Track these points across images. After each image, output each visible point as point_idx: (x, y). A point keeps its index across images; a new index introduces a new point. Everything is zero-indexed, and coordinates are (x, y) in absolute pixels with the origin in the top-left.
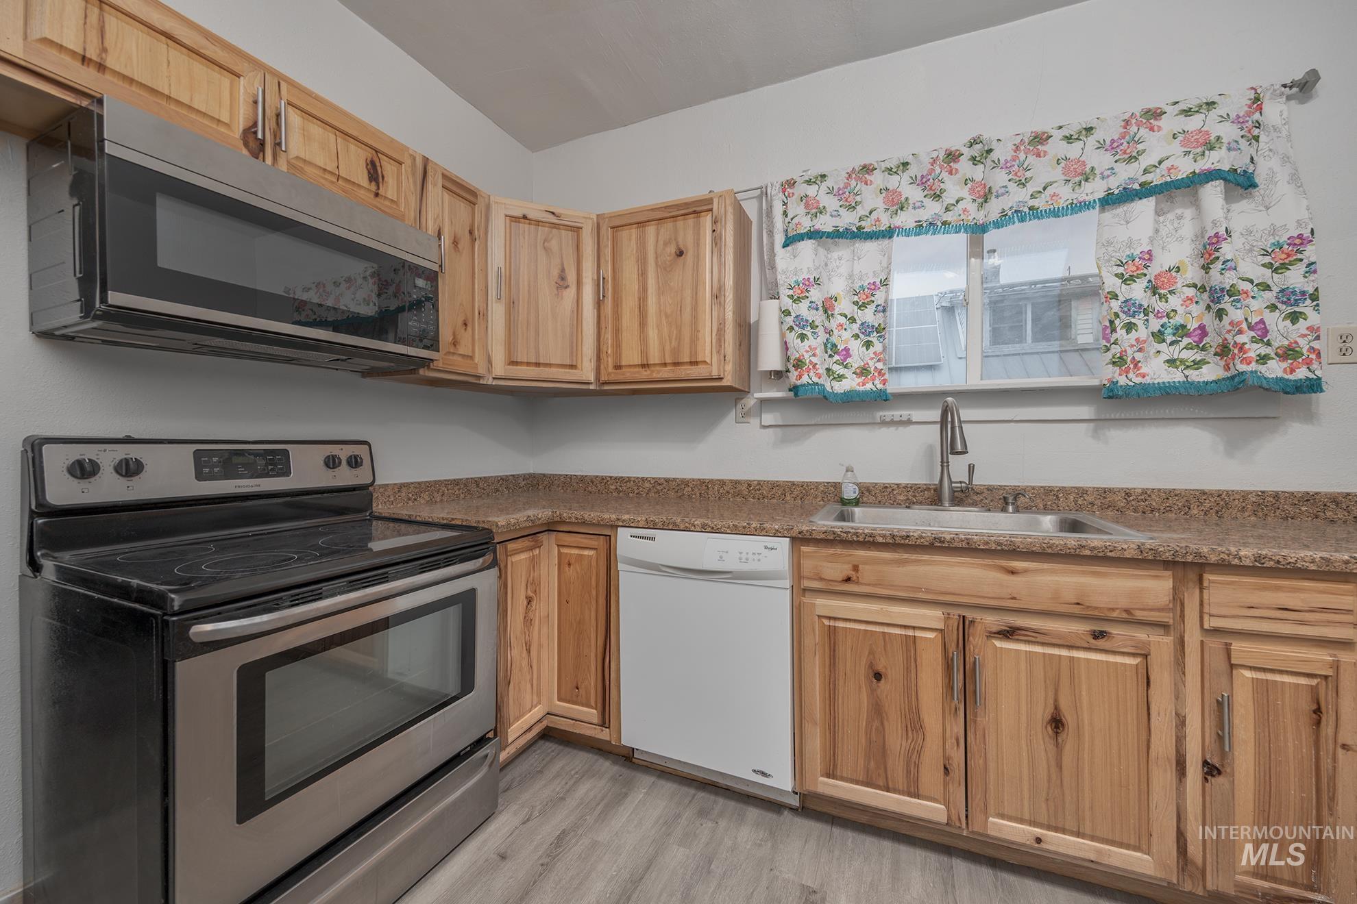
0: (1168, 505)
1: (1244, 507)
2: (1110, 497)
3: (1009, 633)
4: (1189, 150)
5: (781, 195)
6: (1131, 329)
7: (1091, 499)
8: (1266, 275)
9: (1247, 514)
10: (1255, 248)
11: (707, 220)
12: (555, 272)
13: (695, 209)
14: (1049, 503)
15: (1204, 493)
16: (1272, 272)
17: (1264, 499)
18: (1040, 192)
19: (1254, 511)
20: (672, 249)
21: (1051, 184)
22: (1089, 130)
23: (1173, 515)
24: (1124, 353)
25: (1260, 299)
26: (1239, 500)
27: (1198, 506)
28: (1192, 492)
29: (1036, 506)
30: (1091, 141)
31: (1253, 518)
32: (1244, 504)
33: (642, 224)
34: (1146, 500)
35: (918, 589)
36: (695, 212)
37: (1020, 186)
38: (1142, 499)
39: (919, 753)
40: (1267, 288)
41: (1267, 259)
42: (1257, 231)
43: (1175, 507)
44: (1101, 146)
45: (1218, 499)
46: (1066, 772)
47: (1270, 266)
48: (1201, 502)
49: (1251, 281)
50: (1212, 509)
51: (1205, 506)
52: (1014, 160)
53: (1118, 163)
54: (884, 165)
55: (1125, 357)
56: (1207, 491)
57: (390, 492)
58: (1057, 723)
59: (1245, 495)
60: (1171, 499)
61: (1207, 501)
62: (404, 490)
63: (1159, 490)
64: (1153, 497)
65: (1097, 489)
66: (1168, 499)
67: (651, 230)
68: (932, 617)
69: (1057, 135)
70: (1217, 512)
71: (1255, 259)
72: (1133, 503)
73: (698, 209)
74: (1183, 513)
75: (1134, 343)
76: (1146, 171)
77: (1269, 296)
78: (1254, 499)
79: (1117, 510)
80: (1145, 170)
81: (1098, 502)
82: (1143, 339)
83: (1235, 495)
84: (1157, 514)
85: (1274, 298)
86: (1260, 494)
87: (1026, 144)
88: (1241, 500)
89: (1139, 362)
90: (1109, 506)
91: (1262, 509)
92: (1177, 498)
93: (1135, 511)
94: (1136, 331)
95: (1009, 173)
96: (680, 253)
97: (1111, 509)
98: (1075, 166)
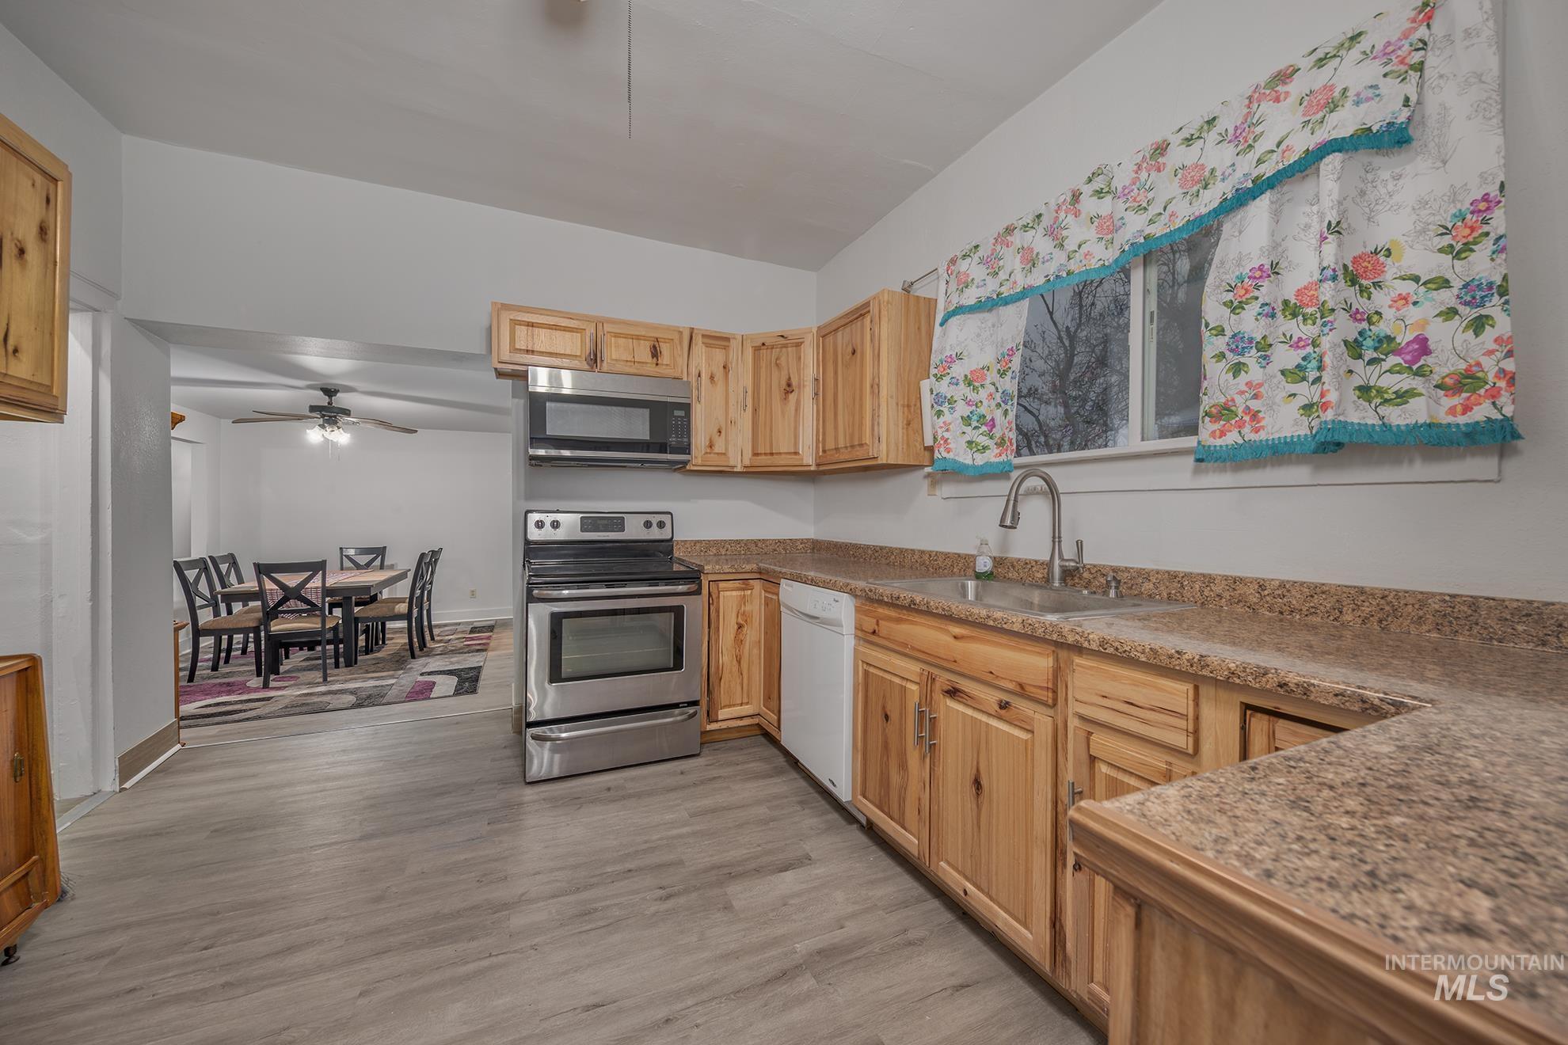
0: (1312, 605)
1: (1421, 618)
2: (1241, 589)
3: (953, 693)
4: (1308, 118)
5: (946, 274)
6: (1240, 371)
7: (1218, 589)
8: (1442, 265)
9: (1425, 628)
10: (1430, 227)
11: (867, 319)
12: (784, 383)
13: (860, 313)
14: (1173, 592)
15: (1362, 591)
16: (1453, 257)
17: (1454, 608)
18: (1161, 214)
19: (1437, 624)
20: (850, 350)
21: (1170, 201)
22: (1211, 122)
23: (1319, 619)
24: (1230, 403)
25: (1427, 304)
26: (1413, 605)
27: (1353, 610)
28: (1345, 589)
29: (1160, 594)
30: (1212, 136)
31: (1434, 635)
32: (1421, 613)
33: (836, 330)
34: (1284, 596)
35: (905, 645)
36: (861, 315)
37: (1139, 212)
38: (1279, 595)
39: (905, 789)
40: (1445, 284)
41: (1447, 240)
42: (1435, 200)
43: (1322, 608)
44: (1223, 138)
45: (1382, 602)
46: (982, 835)
47: (1449, 250)
48: (1357, 605)
49: (1416, 279)
50: (1373, 616)
51: (1363, 611)
52: (1134, 184)
53: (1239, 157)
54: (1021, 223)
55: (1233, 408)
56: (1368, 589)
57: (688, 545)
58: (977, 784)
59: (1422, 599)
60: (1316, 596)
61: (1366, 604)
62: (698, 545)
63: (1302, 584)
64: (1293, 592)
65: (1226, 577)
66: (1312, 596)
67: (840, 334)
68: (912, 668)
69: (1175, 140)
70: (1380, 621)
71: (1429, 243)
72: (1268, 598)
73: (862, 312)
74: (1332, 618)
75: (1244, 388)
76: (1260, 162)
77: (1447, 297)
78: (1437, 607)
79: (1249, 607)
80: (1259, 160)
81: (1226, 595)
82: (1256, 382)
83: (1408, 598)
84: (1298, 617)
85: (1454, 299)
86: (1447, 598)
87: (1148, 160)
88: (1417, 606)
89: (1259, 411)
90: (1239, 601)
91: (1450, 622)
92: (1324, 596)
93: (1270, 610)
94: (1246, 372)
95: (1125, 202)
96: (854, 352)
97: (1241, 604)
98: (1193, 174)
